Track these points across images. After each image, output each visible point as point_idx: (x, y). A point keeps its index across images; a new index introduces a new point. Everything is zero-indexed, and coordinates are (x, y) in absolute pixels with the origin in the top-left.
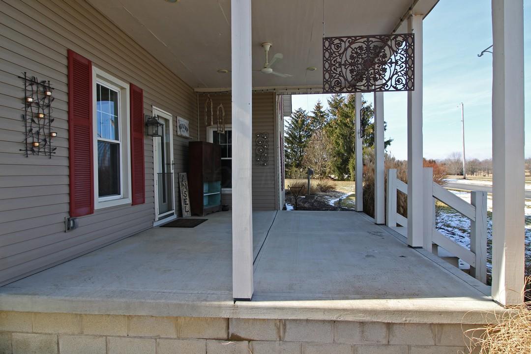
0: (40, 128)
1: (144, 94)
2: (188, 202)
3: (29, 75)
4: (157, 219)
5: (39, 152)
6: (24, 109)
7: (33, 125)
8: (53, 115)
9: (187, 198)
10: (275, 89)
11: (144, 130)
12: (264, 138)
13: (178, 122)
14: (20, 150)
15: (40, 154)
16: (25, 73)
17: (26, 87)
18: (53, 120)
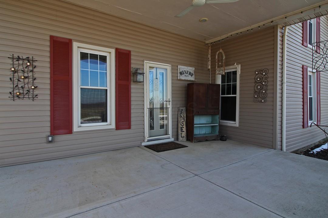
0: (25, 84)
1: (132, 53)
2: (184, 129)
3: (16, 56)
4: (146, 140)
5: (24, 97)
6: (12, 75)
7: (19, 83)
8: (35, 76)
9: (184, 126)
10: (272, 22)
11: (132, 78)
12: (262, 74)
13: (178, 69)
14: (9, 97)
15: (24, 98)
16: (13, 55)
17: (13, 62)
18: (35, 79)
